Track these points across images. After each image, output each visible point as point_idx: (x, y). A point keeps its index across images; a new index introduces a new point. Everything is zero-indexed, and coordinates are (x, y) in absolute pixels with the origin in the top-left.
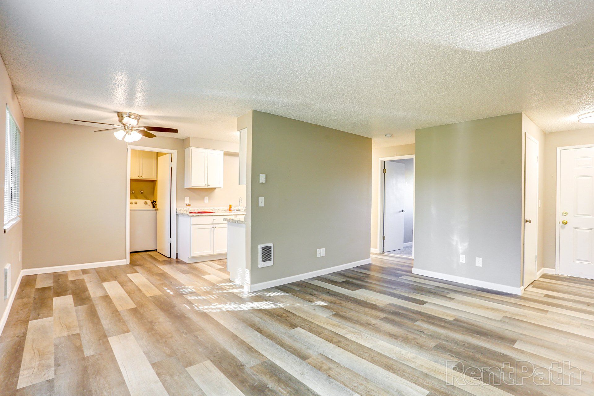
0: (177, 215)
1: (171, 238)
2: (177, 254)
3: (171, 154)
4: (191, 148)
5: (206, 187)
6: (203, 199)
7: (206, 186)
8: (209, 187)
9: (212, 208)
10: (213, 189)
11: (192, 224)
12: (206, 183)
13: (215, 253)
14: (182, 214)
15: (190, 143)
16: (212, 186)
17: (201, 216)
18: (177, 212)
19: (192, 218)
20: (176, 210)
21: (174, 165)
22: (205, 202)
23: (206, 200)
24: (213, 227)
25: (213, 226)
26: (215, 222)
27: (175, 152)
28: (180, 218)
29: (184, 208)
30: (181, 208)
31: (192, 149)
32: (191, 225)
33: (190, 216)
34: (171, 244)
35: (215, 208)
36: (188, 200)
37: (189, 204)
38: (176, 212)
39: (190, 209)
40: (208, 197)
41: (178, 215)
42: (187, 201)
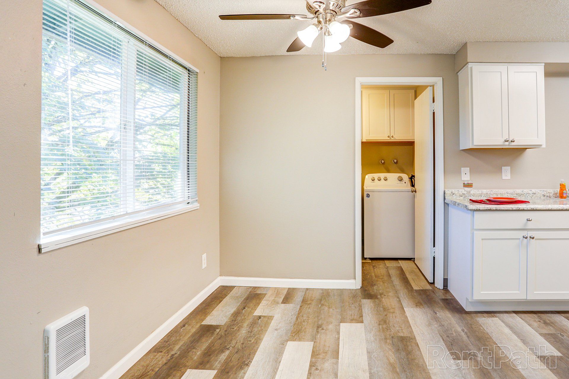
0: (446, 205)
1: (434, 246)
2: (446, 281)
3: (432, 87)
4: (470, 65)
5: (507, 145)
6: (499, 170)
7: (507, 143)
8: (513, 145)
9: (519, 191)
10: (520, 151)
11: (475, 227)
12: (506, 137)
13: (530, 297)
14: (455, 203)
15: (467, 54)
16: (519, 142)
17: (496, 210)
18: (446, 198)
19: (477, 215)
20: (444, 193)
21: (439, 107)
22: (504, 178)
23: (506, 174)
24: (526, 238)
25: (525, 233)
26: (530, 225)
27: (438, 81)
28: (453, 212)
29: (460, 190)
30: (453, 191)
31: (471, 68)
32: (473, 229)
33: (471, 210)
34: (434, 258)
35: (526, 191)
36: (468, 174)
37: (470, 182)
38: (444, 199)
39: (472, 192)
40: (509, 168)
41: (448, 204)
42: (466, 177)
